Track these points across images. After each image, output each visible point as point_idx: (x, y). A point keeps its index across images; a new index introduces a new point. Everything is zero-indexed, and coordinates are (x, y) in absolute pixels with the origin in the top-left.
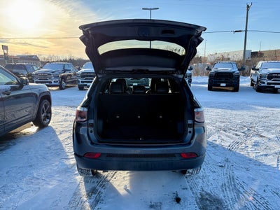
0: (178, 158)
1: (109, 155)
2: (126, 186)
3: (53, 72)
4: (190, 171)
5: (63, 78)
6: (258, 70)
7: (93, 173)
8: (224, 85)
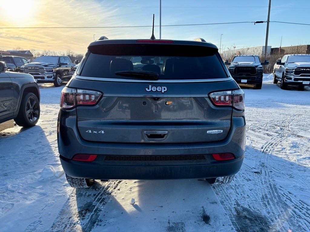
0: (208, 161)
1: (109, 157)
2: (133, 200)
3: (46, 66)
4: (221, 179)
5: (59, 73)
6: (283, 64)
7: (89, 184)
8: (245, 81)
